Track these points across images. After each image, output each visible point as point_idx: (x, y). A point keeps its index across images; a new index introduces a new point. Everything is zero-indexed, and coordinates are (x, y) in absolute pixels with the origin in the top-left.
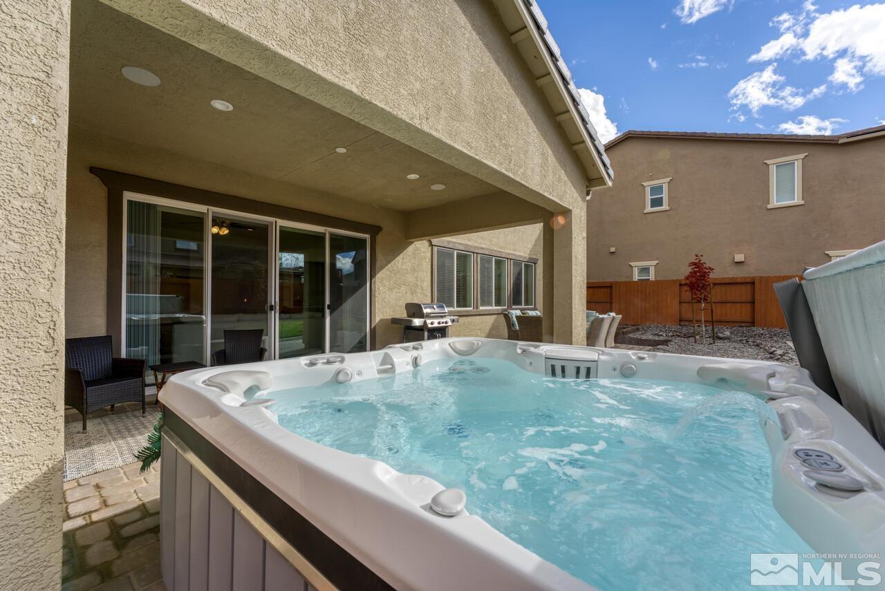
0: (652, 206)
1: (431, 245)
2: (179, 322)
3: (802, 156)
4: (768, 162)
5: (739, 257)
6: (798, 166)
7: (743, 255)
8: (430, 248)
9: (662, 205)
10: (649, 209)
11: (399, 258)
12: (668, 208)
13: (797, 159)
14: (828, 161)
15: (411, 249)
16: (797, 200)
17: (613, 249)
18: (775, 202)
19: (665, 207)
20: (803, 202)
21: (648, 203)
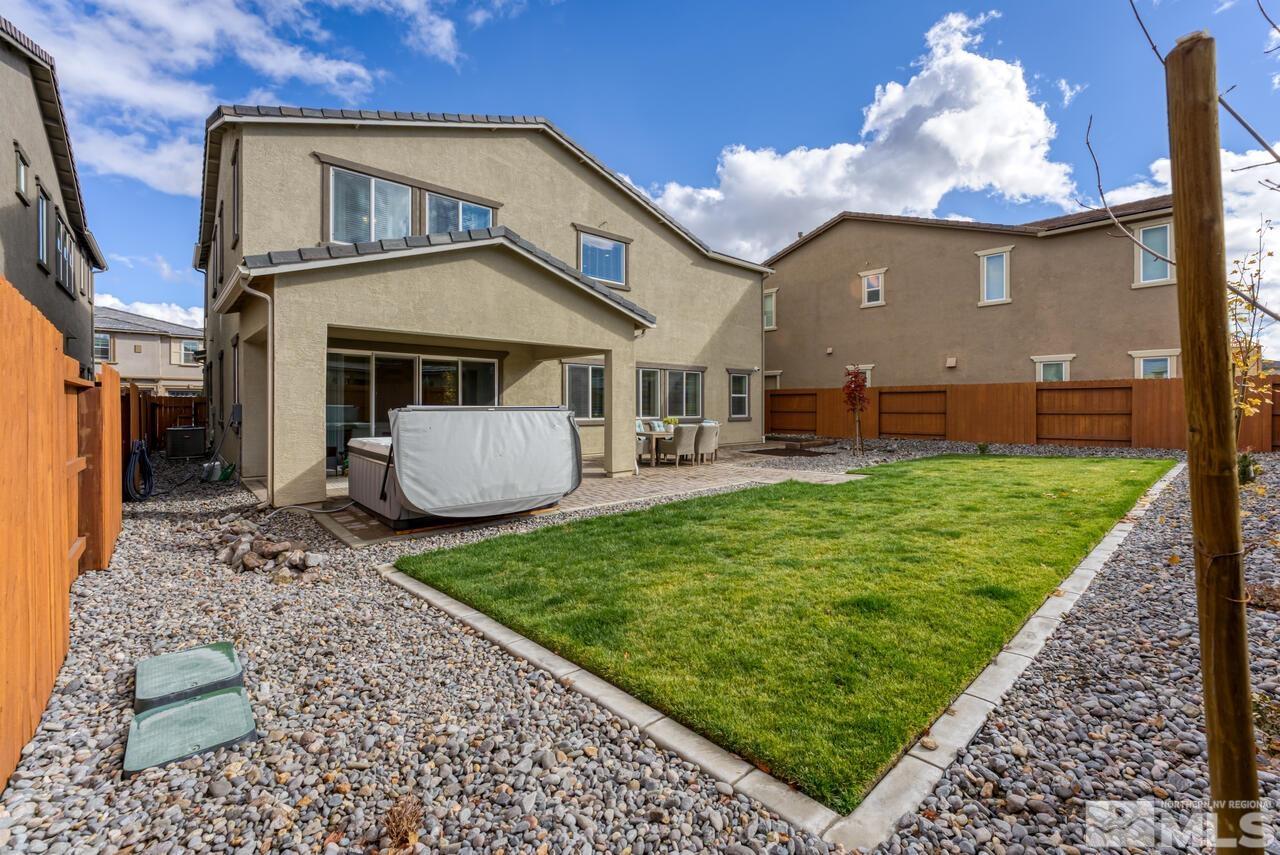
0: (869, 301)
1: (562, 363)
2: (355, 427)
3: (1010, 248)
4: (979, 253)
5: (951, 362)
6: (1006, 258)
7: (955, 359)
8: (560, 366)
9: (878, 299)
10: (866, 304)
11: (527, 377)
12: (883, 303)
13: (1005, 250)
14: (1033, 254)
15: (539, 368)
16: (1005, 298)
17: (830, 350)
18: (985, 301)
19: (881, 302)
20: (1009, 300)
21: (865, 296)
